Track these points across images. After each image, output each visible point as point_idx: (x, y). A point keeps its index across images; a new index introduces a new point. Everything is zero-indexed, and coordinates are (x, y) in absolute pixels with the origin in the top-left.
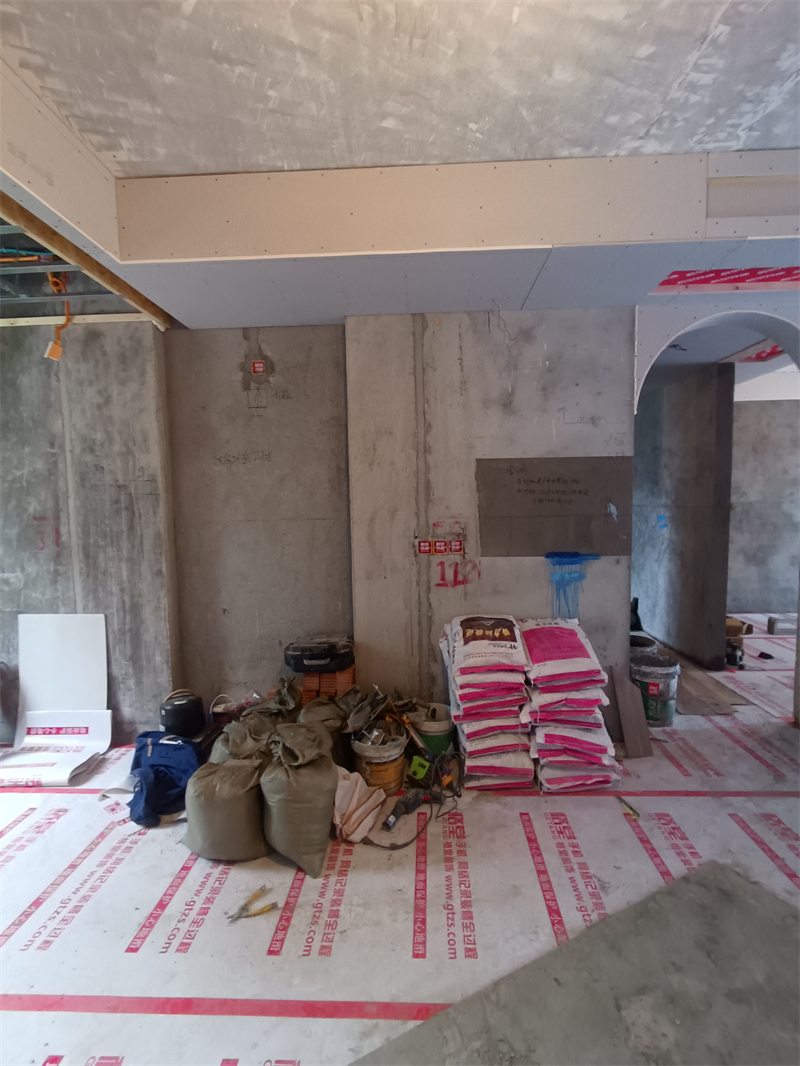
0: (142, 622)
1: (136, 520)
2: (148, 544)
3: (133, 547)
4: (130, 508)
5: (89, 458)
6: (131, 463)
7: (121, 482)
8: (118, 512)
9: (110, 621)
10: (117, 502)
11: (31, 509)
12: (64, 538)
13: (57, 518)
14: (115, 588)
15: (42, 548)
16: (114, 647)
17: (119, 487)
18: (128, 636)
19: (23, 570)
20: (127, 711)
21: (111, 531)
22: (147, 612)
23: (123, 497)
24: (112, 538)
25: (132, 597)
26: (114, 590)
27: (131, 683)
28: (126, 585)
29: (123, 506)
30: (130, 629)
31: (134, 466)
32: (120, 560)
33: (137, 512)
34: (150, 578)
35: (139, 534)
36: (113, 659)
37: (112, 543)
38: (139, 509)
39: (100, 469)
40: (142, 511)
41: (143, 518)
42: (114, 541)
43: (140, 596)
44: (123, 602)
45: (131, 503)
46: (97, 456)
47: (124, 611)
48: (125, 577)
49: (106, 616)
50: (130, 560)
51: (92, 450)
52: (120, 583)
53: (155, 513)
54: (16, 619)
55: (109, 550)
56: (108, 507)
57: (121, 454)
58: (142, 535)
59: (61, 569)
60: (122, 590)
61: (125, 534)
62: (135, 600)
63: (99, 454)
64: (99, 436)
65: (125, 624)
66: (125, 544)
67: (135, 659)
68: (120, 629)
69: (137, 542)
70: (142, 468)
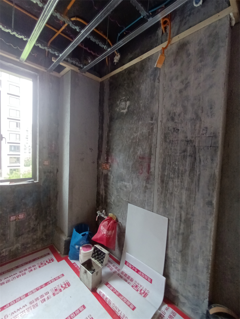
0: (191, 232)
1: (197, 164)
2: (203, 182)
3: (192, 182)
4: (194, 156)
5: (170, 124)
6: (198, 125)
7: (189, 138)
8: (184, 157)
9: (171, 223)
10: (185, 151)
11: (139, 153)
12: (152, 170)
13: (150, 159)
14: (176, 205)
15: (141, 174)
16: (171, 240)
17: (188, 141)
18: (181, 237)
19: (132, 183)
20: (174, 283)
21: (178, 169)
22: (196, 227)
23: (189, 149)
24: (178, 174)
25: (187, 214)
26: (175, 205)
27: (179, 266)
28: (184, 205)
29: (188, 154)
30: (183, 234)
31: (200, 127)
32: (182, 188)
33: (198, 159)
34: (202, 205)
35: (198, 173)
36: (169, 246)
37: (178, 177)
38: (199, 156)
39: (176, 130)
40: (202, 158)
41: (202, 163)
42: (180, 175)
43: (193, 215)
44: (181, 215)
45: (195, 153)
46: (176, 122)
47: (181, 221)
48: (184, 200)
49: (169, 220)
50: (188, 189)
51: (173, 119)
52: (180, 203)
53: (212, 160)
54: (127, 205)
55: (176, 180)
56: (178, 154)
57: (192, 119)
58: (199, 175)
59: (149, 186)
60: (181, 208)
61: (188, 173)
62: (189, 216)
63: (177, 121)
64: (179, 110)
65: (180, 229)
66: (186, 179)
67: (183, 253)
68: (176, 231)
69: (196, 179)
70: (206, 128)
